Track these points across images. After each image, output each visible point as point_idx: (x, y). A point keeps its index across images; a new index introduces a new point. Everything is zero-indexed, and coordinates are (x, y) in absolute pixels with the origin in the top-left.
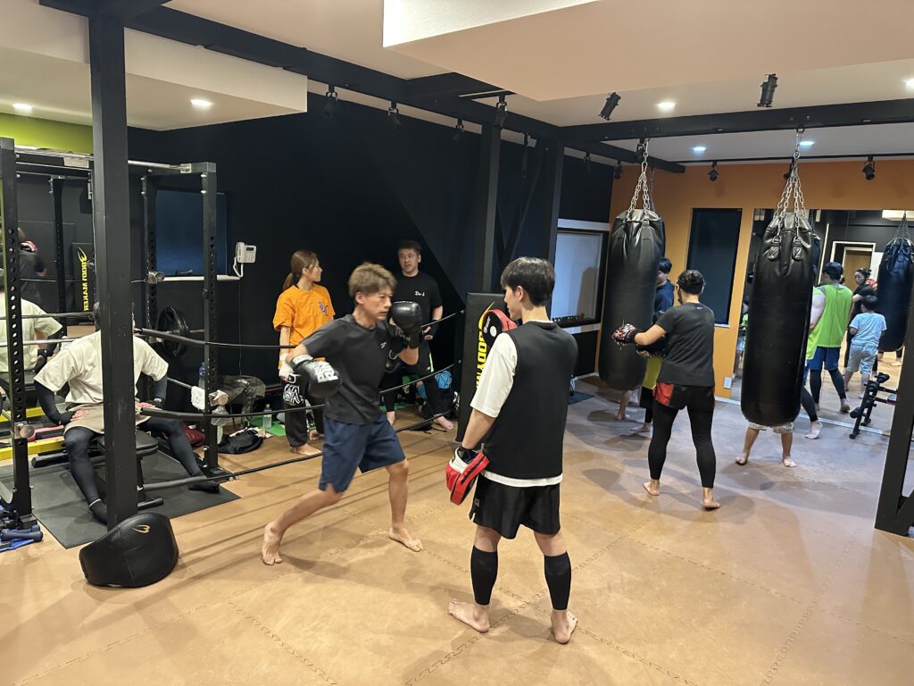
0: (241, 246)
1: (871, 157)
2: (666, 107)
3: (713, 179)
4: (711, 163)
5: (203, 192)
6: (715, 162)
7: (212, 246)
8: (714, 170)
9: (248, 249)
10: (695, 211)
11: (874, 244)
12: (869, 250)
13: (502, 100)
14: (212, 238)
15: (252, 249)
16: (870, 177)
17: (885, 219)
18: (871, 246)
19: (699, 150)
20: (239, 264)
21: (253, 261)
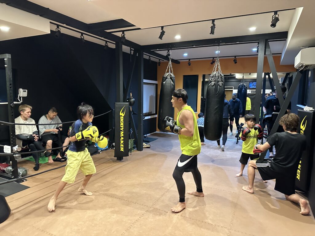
0: (21, 90)
1: (235, 57)
2: (178, 38)
3: (190, 65)
4: (188, 60)
5: (6, 66)
6: (189, 59)
7: (11, 87)
8: (189, 62)
9: (24, 91)
10: (184, 76)
11: (233, 87)
12: (232, 89)
13: (123, 33)
14: (10, 84)
15: (26, 91)
16: (236, 63)
17: (237, 79)
18: (232, 88)
19: (186, 55)
20: (20, 97)
21: (26, 96)
